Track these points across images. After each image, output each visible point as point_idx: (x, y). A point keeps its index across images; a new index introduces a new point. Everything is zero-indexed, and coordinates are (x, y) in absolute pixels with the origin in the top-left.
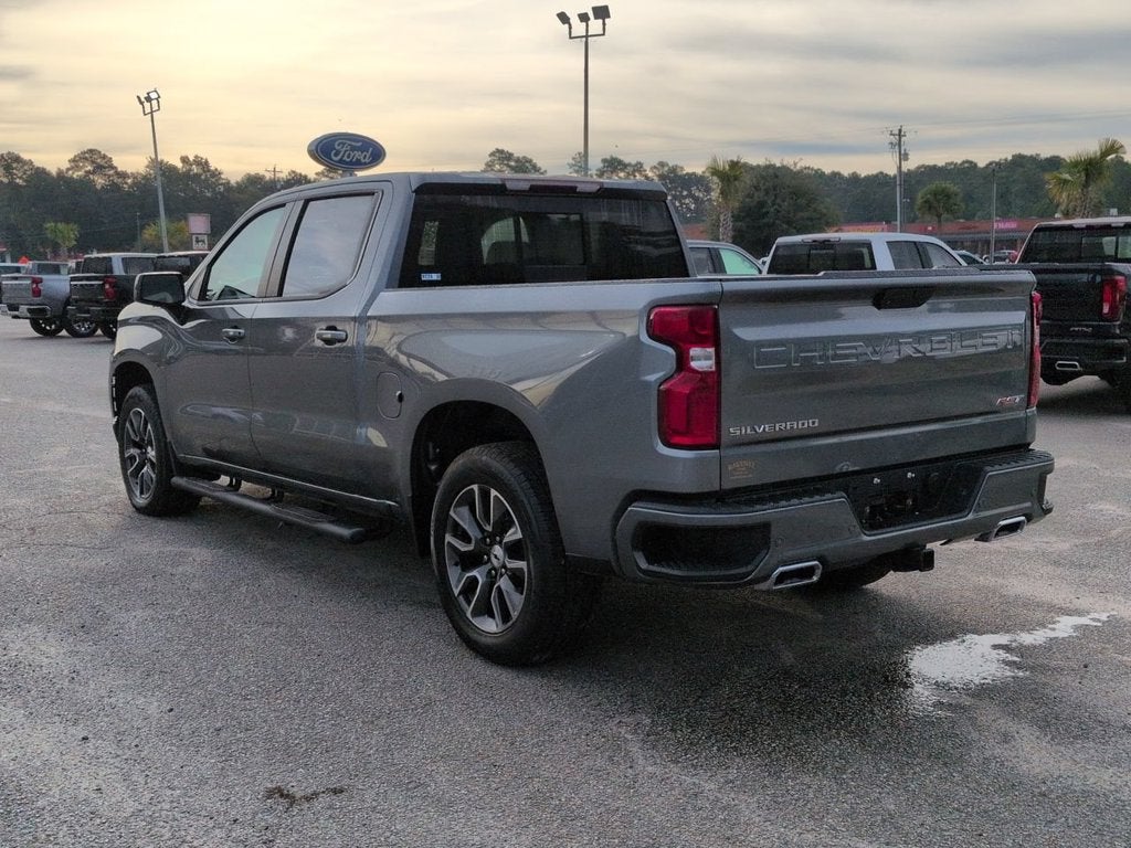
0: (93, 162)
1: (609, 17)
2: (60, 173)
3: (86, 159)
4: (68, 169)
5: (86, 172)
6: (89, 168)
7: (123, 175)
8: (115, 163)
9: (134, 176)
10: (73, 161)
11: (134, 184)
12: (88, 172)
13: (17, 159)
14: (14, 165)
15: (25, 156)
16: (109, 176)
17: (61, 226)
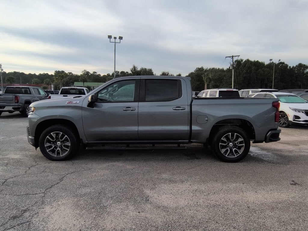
1: (122, 39)
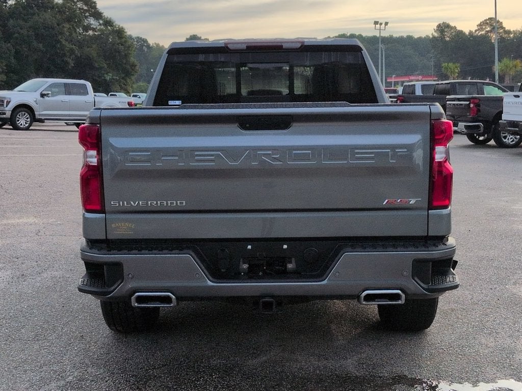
0: (491, 25)
2: (471, 32)
3: (487, 23)
4: (476, 31)
5: (487, 31)
6: (488, 29)
7: (509, 32)
8: (504, 25)
9: (515, 32)
10: (480, 25)
11: (514, 37)
12: (488, 32)
13: (448, 26)
14: (446, 30)
15: (452, 24)
16: (500, 33)
17: (451, 64)
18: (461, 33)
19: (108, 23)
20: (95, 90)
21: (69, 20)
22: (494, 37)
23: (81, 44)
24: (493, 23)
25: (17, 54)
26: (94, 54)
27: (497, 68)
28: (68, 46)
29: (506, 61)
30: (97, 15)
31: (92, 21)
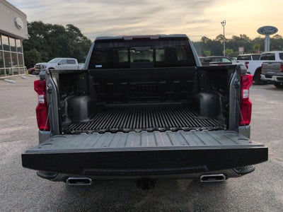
2: (214, 40)
3: (220, 37)
5: (219, 39)
7: (227, 40)
10: (217, 37)
13: (206, 38)
16: (224, 40)
17: (207, 51)
18: (210, 40)
19: (85, 38)
20: (79, 62)
21: (71, 37)
22: (222, 41)
23: (75, 46)
24: (222, 37)
25: (53, 50)
26: (80, 49)
27: (224, 52)
28: (71, 46)
29: (227, 49)
30: (81, 35)
31: (79, 37)
